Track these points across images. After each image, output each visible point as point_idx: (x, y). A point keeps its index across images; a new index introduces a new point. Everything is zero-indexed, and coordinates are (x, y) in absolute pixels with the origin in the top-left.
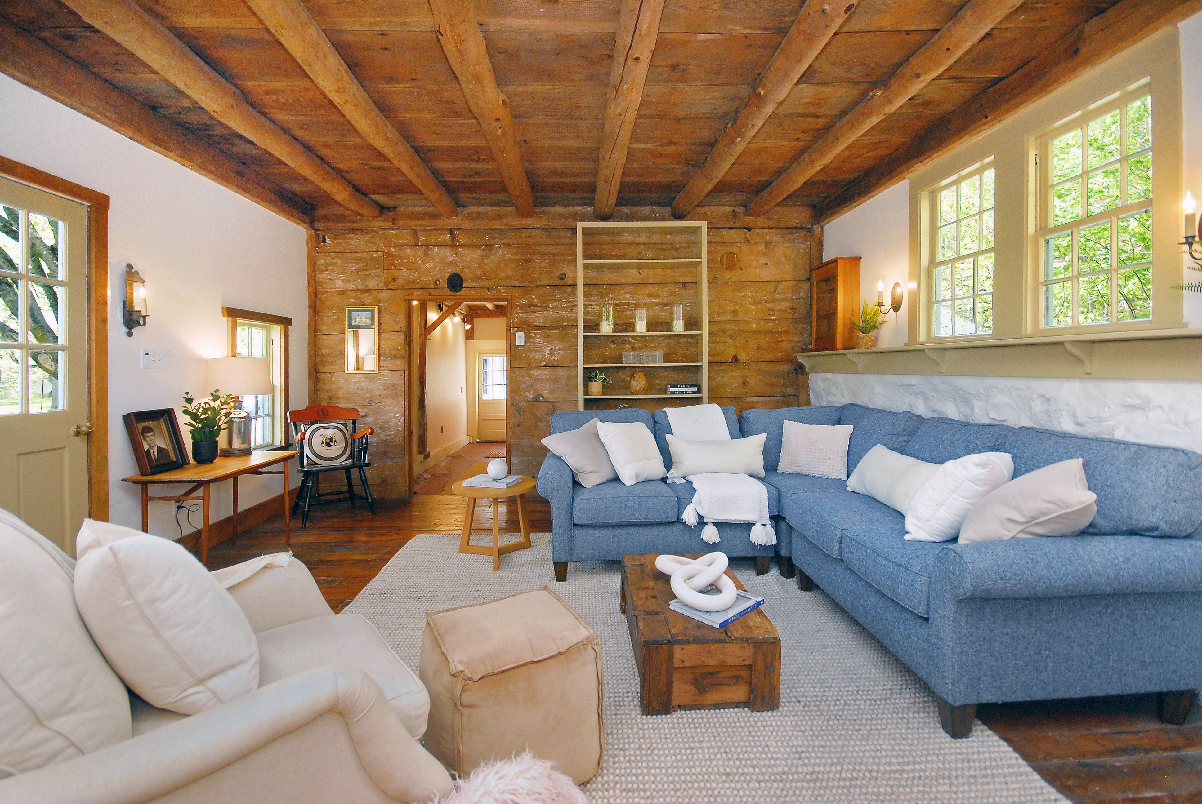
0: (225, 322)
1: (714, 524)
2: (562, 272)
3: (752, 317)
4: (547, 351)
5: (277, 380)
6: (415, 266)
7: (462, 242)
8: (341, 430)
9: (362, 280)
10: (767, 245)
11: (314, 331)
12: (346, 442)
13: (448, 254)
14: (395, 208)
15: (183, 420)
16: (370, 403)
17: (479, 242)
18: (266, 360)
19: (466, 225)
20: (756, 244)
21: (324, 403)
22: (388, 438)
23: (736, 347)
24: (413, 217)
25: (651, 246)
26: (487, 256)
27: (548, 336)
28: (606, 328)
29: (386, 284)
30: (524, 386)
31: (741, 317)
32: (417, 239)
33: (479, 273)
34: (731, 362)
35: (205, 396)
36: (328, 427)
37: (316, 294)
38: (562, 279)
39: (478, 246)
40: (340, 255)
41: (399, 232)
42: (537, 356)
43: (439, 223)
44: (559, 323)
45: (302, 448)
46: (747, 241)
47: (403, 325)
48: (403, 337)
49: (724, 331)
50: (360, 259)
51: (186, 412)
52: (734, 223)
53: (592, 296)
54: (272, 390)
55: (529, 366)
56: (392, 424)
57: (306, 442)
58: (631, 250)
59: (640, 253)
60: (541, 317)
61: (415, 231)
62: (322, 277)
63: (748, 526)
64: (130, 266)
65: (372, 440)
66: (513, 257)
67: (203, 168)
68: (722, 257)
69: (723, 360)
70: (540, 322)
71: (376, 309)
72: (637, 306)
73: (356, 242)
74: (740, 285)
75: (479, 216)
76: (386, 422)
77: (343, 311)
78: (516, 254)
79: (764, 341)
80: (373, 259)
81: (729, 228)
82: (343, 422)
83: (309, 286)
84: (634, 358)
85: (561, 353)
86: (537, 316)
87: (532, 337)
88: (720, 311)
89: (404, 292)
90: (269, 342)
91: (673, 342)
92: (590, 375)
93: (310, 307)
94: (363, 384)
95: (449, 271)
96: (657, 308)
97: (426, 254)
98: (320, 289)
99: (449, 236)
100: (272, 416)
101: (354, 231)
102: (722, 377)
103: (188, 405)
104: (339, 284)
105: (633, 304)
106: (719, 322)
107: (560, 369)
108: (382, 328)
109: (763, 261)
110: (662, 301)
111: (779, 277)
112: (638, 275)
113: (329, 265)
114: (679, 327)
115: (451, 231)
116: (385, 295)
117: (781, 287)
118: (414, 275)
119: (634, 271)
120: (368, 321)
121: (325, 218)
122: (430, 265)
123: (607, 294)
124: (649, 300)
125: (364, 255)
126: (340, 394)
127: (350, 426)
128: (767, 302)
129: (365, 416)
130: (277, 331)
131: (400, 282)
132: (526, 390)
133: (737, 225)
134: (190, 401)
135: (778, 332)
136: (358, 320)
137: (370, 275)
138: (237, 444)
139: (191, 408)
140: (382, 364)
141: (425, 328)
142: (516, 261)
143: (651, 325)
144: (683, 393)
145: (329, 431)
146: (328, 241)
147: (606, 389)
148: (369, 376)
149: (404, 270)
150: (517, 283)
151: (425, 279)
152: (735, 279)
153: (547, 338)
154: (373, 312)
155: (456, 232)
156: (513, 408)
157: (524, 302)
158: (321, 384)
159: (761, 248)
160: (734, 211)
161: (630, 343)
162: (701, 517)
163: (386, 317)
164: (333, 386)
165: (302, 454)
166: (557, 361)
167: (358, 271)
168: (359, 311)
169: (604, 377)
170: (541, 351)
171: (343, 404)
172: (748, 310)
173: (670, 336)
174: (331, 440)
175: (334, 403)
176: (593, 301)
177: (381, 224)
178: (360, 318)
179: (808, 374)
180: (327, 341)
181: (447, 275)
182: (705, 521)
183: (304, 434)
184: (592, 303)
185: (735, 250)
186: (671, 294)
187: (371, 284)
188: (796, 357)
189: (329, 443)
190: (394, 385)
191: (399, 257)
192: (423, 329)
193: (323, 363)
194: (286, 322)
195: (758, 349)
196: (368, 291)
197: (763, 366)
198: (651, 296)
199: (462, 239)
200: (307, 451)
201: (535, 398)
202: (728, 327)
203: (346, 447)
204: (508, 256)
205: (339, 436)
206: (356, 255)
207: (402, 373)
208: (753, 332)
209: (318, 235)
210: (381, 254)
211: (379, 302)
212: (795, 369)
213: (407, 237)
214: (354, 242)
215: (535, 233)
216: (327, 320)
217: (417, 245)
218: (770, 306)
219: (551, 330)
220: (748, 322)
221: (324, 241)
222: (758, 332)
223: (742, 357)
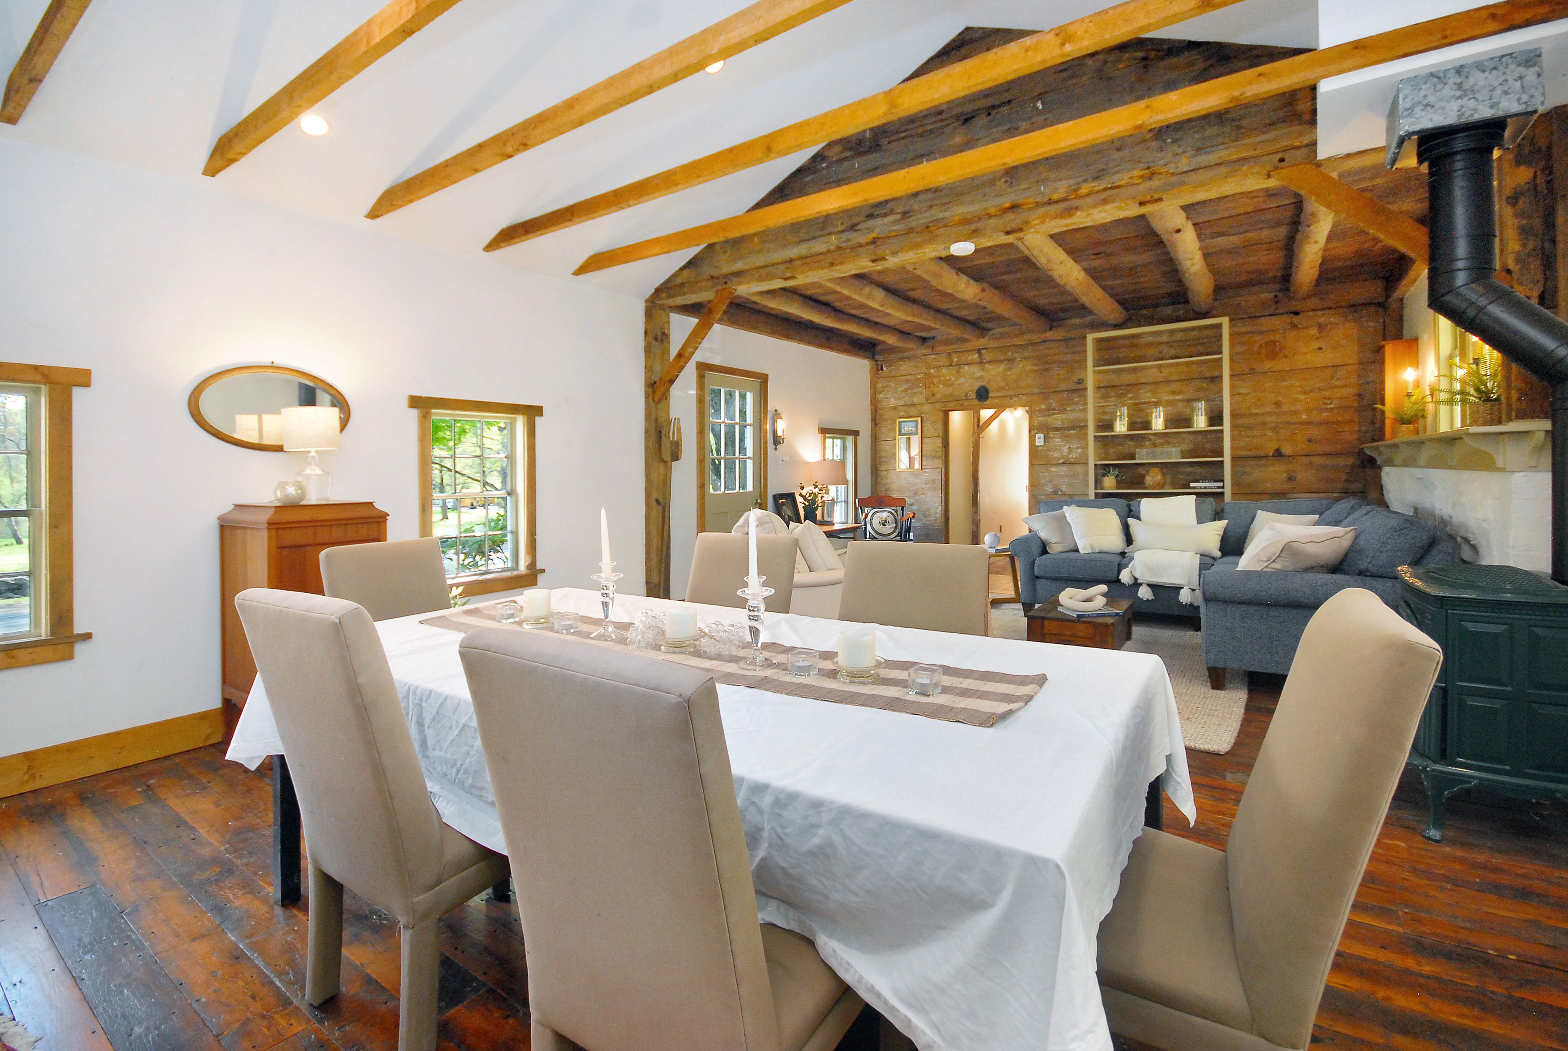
0: (820, 436)
1: (1149, 585)
2: (1080, 377)
3: (1299, 407)
4: (1065, 450)
5: (850, 476)
6: (949, 382)
7: (988, 359)
8: (892, 514)
9: (909, 397)
10: (1321, 327)
11: (875, 439)
12: (896, 523)
13: (976, 371)
14: (933, 338)
15: (799, 499)
16: (915, 494)
17: (1002, 357)
18: (843, 462)
19: (993, 344)
20: (1306, 328)
21: (882, 494)
22: (930, 523)
23: (1278, 440)
24: (947, 342)
25: (1174, 344)
26: (1009, 369)
27: (1066, 436)
28: (1121, 427)
29: (927, 399)
30: (1043, 481)
31: (1285, 408)
32: (951, 361)
33: (1002, 384)
34: (1273, 456)
35: (809, 486)
36: (884, 511)
37: (876, 411)
38: (1079, 383)
39: (1001, 361)
40: (893, 379)
41: (937, 356)
42: (1056, 454)
43: (968, 346)
44: (1077, 424)
45: (865, 525)
46: (1294, 326)
47: (940, 432)
48: (940, 441)
49: (1264, 424)
50: (907, 381)
51: (801, 495)
52: (1277, 309)
53: (1110, 397)
54: (846, 482)
55: (1049, 464)
56: (932, 512)
57: (868, 519)
58: (1151, 351)
59: (1161, 352)
60: (1058, 420)
61: (950, 354)
62: (880, 396)
63: (1178, 589)
64: (776, 411)
65: (915, 523)
66: (1032, 368)
67: (809, 343)
68: (1260, 346)
69: (1262, 454)
70: (1058, 424)
71: (919, 419)
72: (1157, 404)
73: (905, 367)
74: (1282, 374)
75: (1002, 336)
76: (928, 510)
77: (895, 422)
78: (1036, 365)
79: (1316, 433)
80: (916, 379)
81: (1270, 315)
82: (895, 508)
83: (871, 404)
84: (1148, 454)
85: (1079, 451)
86: (1055, 419)
87: (1050, 438)
88: (1259, 403)
89: (941, 405)
90: (844, 449)
91: (1199, 438)
92: (1103, 470)
93: (872, 420)
94: (910, 479)
95: (978, 385)
96: (1180, 404)
97: (958, 372)
98: (879, 406)
99: (977, 355)
100: (847, 502)
101: (902, 359)
102: (1261, 472)
103: (801, 491)
104: (893, 402)
105: (1153, 402)
106: (1256, 414)
107: (1078, 466)
108: (924, 434)
109: (1316, 344)
110: (1186, 397)
111: (1339, 361)
112: (1160, 375)
113: (886, 387)
114: (1201, 422)
115: (979, 351)
116: (927, 408)
117: (1341, 372)
118: (949, 391)
119: (1155, 371)
120: (914, 429)
121: (883, 352)
122: (962, 380)
123: (1125, 395)
124: (1171, 398)
125: (910, 377)
126: (894, 487)
127: (900, 512)
128: (1320, 389)
129: (912, 505)
130: (850, 439)
131: (938, 396)
132: (1045, 485)
133: (1281, 311)
134: (802, 488)
135: (1337, 422)
136: (906, 429)
137: (915, 392)
138: (826, 518)
139: (804, 493)
140: (924, 463)
141: (978, 426)
142: (1036, 371)
143: (1171, 422)
144: (1205, 488)
145: (884, 514)
146: (884, 369)
147: (1120, 483)
148: (915, 474)
149: (941, 386)
150: (1036, 391)
151: (959, 393)
152: (1276, 369)
153: (1066, 438)
154: (917, 421)
155: (983, 351)
156: (1034, 500)
157: (1043, 407)
158: (879, 479)
159: (1314, 331)
160: (1276, 296)
161: (1150, 440)
162: (1136, 579)
163: (927, 425)
164: (888, 481)
165: (866, 528)
166: (1076, 458)
167: (906, 390)
168: (906, 422)
169: (1117, 472)
170: (1059, 450)
171: (895, 495)
172: (1296, 400)
173: (1189, 432)
174: (885, 521)
175: (889, 494)
176: (1110, 402)
177: (924, 351)
178: (908, 427)
179: (1380, 468)
180: (884, 446)
181: (976, 388)
182: (1139, 581)
183: (867, 515)
184: (1111, 404)
185: (1277, 337)
186: (1198, 390)
187: (916, 399)
188: (1363, 448)
189: (884, 523)
190: (934, 480)
191: (938, 377)
192: (976, 427)
193: (881, 463)
194: (855, 433)
195: (1310, 441)
196: (913, 405)
197: (1317, 460)
198: (1174, 393)
199: (987, 356)
200: (869, 528)
201: (1054, 492)
202: (1268, 419)
203: (896, 527)
204: (1029, 367)
205: (891, 519)
206: (905, 378)
207: (940, 470)
208: (1301, 423)
209: (877, 365)
210: (923, 375)
211: (922, 413)
212: (1362, 463)
213: (943, 361)
214: (903, 367)
215: (1052, 344)
216: (884, 429)
217: (951, 365)
218: (1327, 394)
219: (1068, 430)
220: (1295, 413)
221: (882, 369)
222: (1308, 423)
223: (1287, 450)
